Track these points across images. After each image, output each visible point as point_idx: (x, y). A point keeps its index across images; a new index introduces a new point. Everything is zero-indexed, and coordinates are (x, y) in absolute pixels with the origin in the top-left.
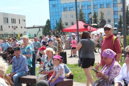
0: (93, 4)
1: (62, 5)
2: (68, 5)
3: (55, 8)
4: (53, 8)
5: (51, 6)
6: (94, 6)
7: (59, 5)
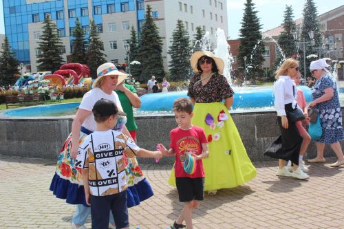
0: (93, 3)
1: (29, 9)
2: (41, 8)
3: (14, 15)
4: (12, 15)
5: (7, 11)
6: (94, 7)
7: (23, 9)
